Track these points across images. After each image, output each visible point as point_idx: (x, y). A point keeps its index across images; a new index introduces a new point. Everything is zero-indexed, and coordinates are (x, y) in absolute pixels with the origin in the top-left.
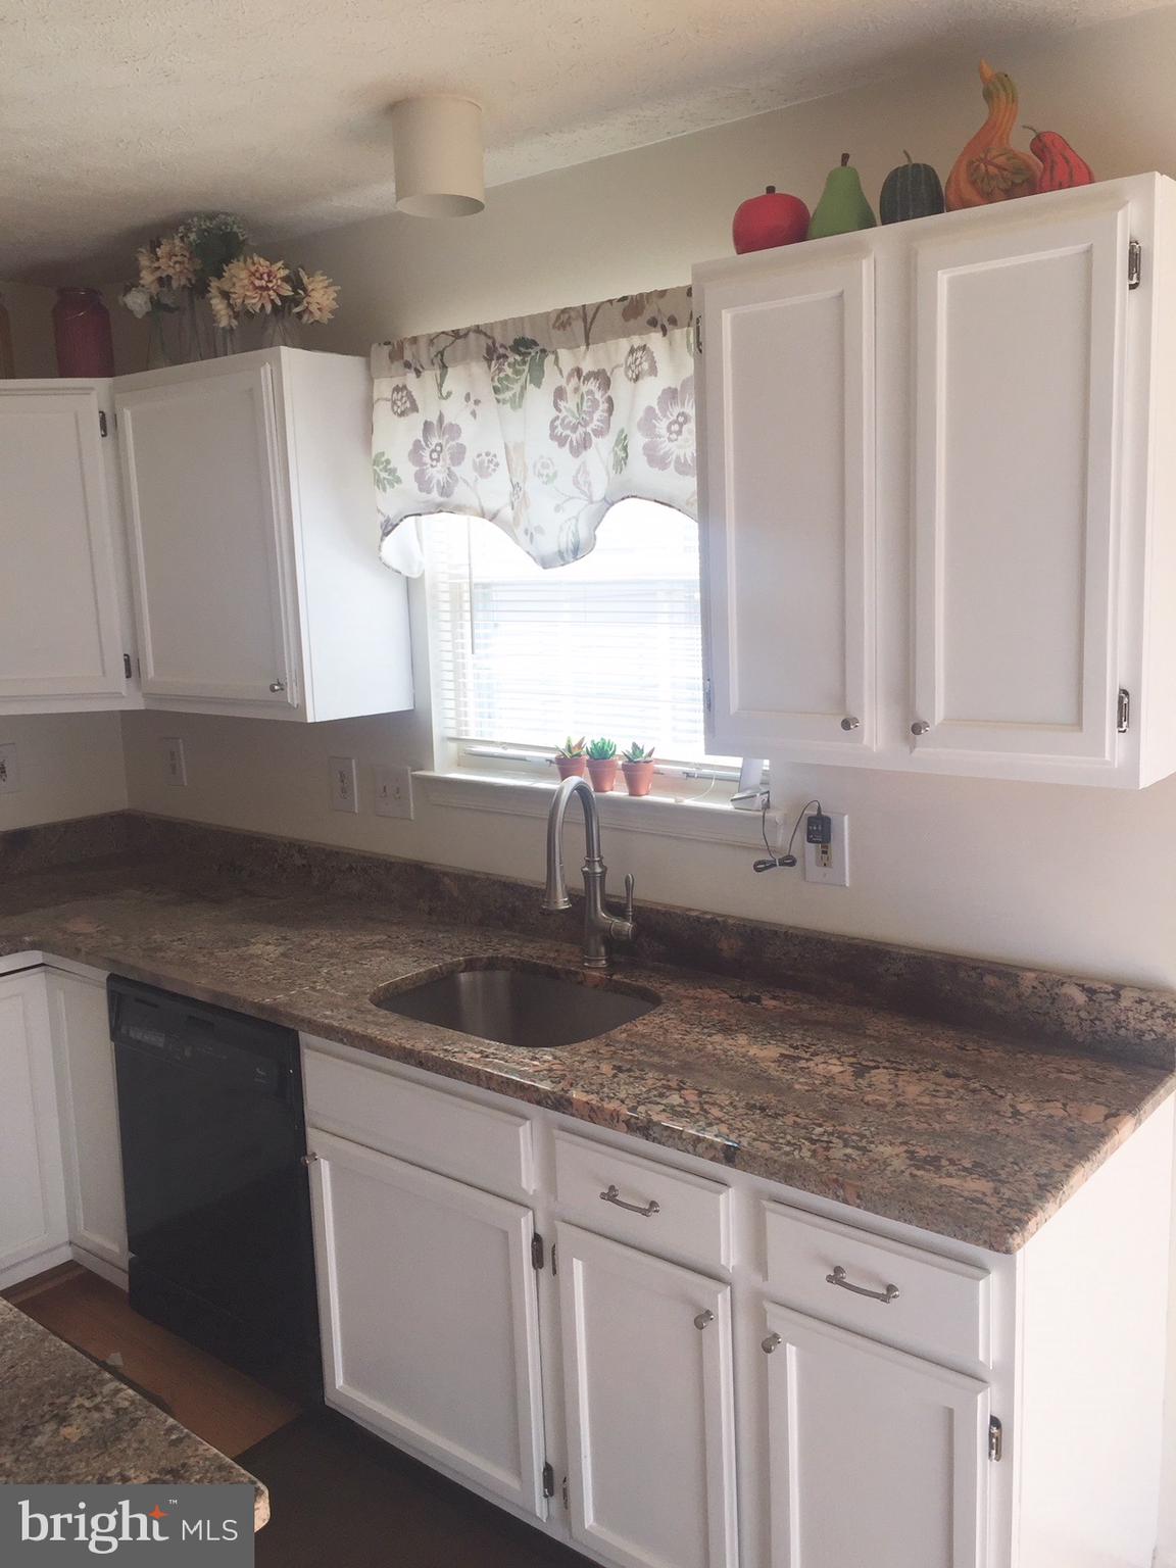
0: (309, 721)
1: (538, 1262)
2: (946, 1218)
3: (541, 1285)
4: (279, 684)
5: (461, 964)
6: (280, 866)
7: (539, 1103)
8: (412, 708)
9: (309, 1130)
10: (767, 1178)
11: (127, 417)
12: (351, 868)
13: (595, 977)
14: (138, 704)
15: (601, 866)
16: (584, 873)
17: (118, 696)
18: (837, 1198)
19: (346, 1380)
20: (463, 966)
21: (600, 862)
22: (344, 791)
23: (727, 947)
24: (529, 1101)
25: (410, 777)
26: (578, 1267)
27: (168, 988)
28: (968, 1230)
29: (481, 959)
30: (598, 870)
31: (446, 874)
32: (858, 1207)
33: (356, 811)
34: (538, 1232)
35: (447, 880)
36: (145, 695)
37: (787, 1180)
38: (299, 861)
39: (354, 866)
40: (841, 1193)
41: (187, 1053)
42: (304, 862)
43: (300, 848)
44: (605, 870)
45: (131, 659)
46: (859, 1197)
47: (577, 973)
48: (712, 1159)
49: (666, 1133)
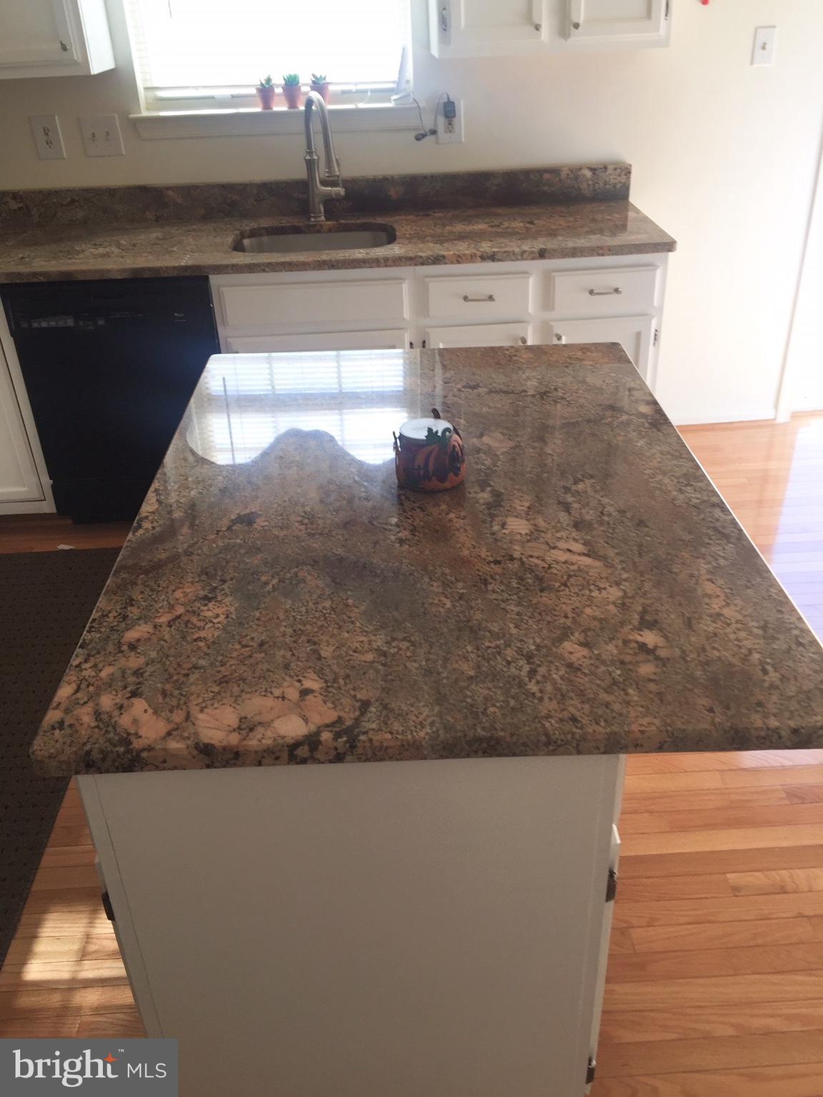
4: (63, 45)
8: (115, 66)
10: (563, 257)
16: (307, 161)
18: (598, 255)
22: (49, 142)
23: (394, 193)
24: (415, 265)
25: (118, 123)
34: (411, 341)
35: (168, 192)
37: (573, 255)
40: (601, 251)
46: (609, 250)
48: (531, 259)
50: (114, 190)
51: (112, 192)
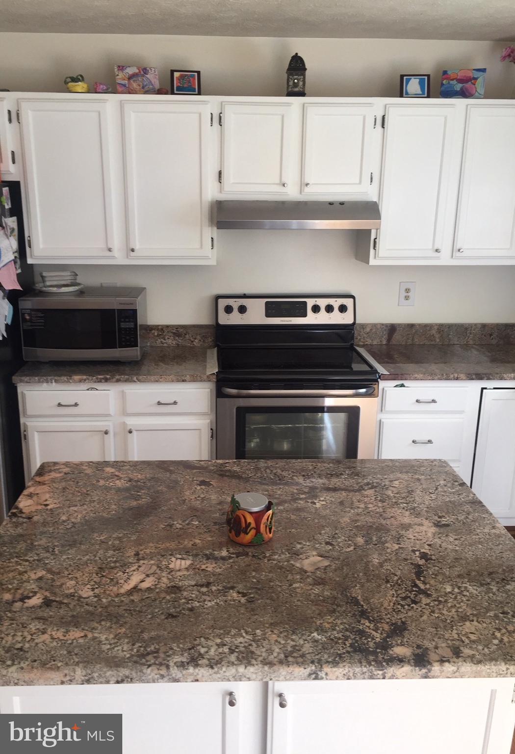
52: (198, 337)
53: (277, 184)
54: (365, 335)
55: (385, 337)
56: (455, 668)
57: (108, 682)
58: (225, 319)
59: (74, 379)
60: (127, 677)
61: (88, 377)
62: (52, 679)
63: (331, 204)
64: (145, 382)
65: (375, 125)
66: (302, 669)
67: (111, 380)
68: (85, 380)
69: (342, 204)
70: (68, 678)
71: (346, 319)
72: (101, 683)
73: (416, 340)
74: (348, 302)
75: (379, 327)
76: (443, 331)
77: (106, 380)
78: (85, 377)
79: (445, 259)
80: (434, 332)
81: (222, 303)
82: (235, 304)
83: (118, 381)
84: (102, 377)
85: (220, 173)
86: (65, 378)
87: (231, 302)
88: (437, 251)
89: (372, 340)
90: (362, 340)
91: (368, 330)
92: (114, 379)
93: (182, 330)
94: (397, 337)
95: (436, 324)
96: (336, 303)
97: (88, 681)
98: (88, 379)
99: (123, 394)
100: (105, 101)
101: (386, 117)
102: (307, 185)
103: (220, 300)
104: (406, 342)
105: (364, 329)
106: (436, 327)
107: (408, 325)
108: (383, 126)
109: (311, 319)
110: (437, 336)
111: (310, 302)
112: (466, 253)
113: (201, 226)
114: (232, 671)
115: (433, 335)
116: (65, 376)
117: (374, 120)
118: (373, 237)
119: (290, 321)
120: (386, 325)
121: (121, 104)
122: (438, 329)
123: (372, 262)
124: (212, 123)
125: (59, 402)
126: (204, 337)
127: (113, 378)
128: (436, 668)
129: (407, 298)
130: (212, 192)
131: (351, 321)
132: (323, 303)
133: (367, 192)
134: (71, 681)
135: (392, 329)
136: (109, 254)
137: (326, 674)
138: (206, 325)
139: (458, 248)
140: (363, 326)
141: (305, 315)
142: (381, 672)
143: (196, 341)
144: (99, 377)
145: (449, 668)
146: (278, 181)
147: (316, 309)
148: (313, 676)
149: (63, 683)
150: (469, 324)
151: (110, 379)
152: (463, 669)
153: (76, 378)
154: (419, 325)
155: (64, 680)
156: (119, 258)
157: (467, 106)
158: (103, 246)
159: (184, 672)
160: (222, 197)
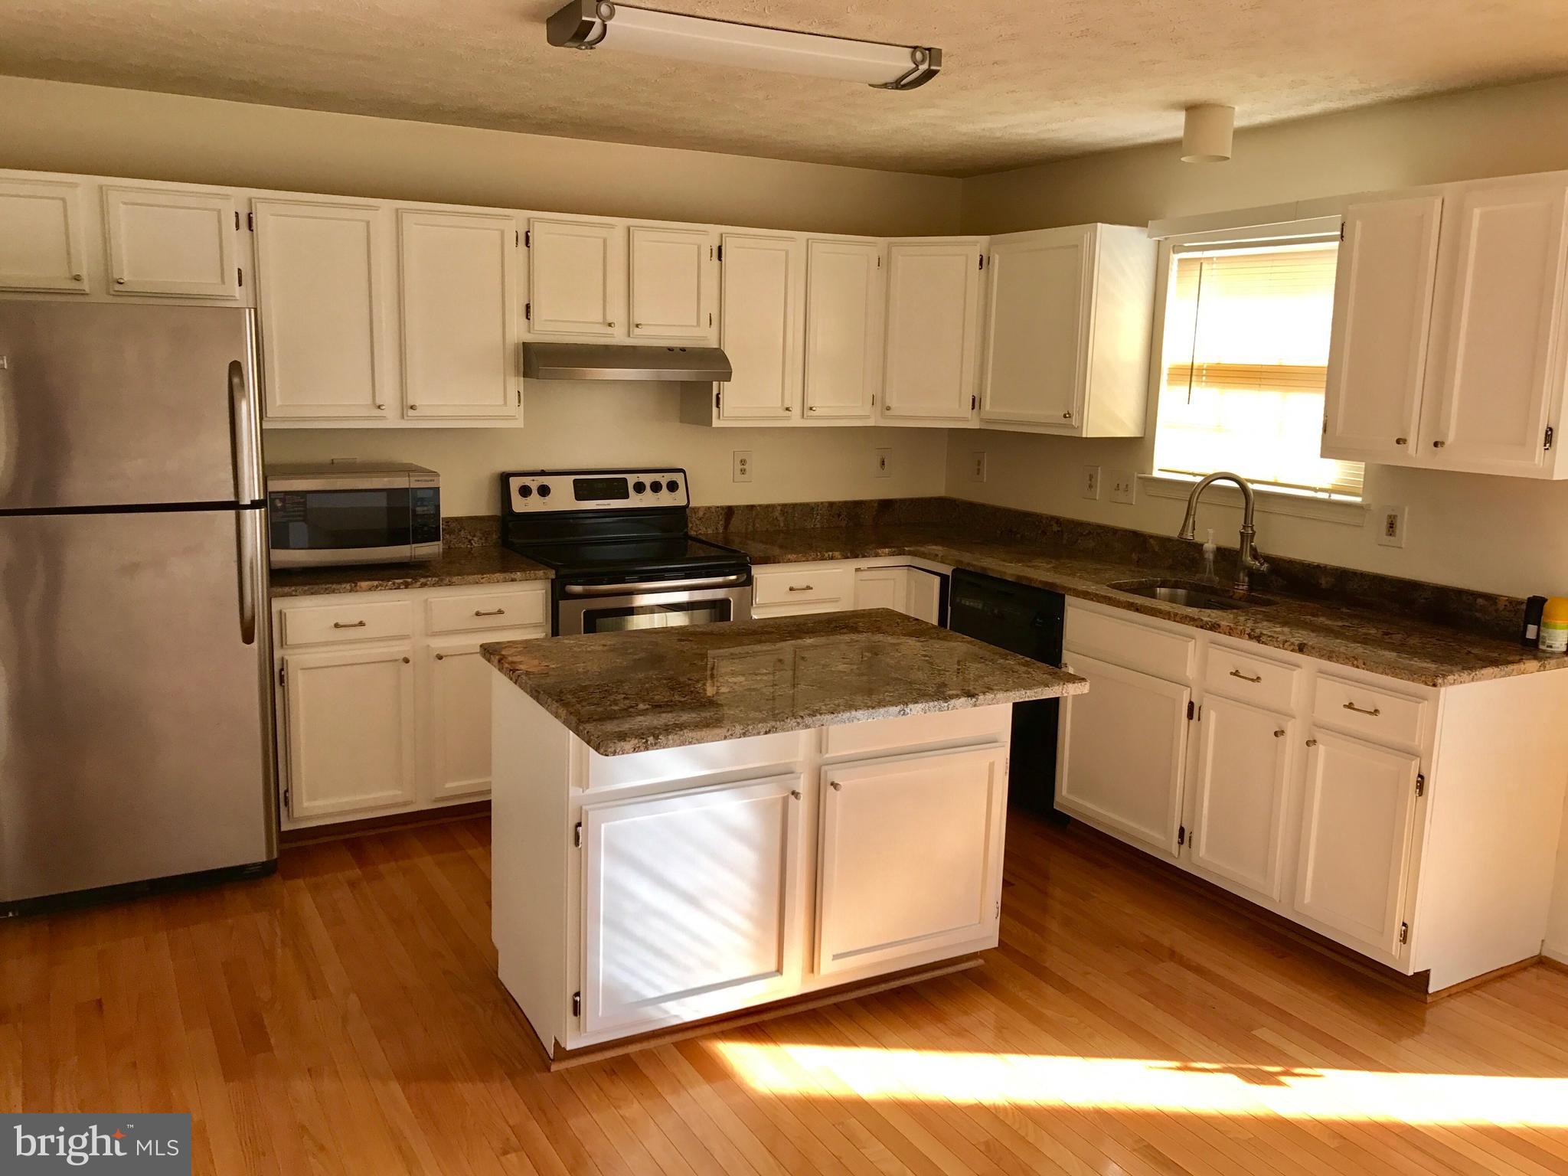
0: (1084, 436)
1: (1190, 716)
2: (1406, 672)
3: (1190, 728)
4: (1068, 414)
5: (1158, 582)
6: (1043, 531)
7: (1202, 627)
8: (1142, 436)
9: (1064, 651)
10: (1320, 658)
11: (996, 260)
12: (1090, 533)
13: (1239, 593)
14: (974, 424)
15: (1252, 530)
16: (1242, 533)
17: (965, 419)
18: (1353, 665)
19: (1068, 792)
20: (1159, 584)
21: (1252, 527)
22: (1091, 486)
23: (1324, 582)
24: (1197, 627)
25: (1135, 479)
26: (1213, 715)
27: (991, 575)
28: (1415, 676)
29: (1170, 581)
30: (1250, 532)
31: (1152, 537)
32: (1363, 669)
33: (1097, 498)
34: (1192, 700)
35: (1151, 540)
36: (982, 420)
37: (1330, 658)
38: (1055, 528)
39: (1092, 532)
40: (1355, 662)
41: (996, 611)
42: (1059, 529)
43: (1058, 521)
44: (1254, 534)
45: (976, 399)
46: (1364, 664)
47: (1228, 591)
48: (1291, 651)
49: (1269, 639)
50: (1116, 530)
51: (1114, 530)
52: (478, 534)
53: (601, 323)
54: (698, 522)
55: (721, 523)
56: (993, 696)
57: (759, 734)
58: (520, 505)
59: (361, 587)
60: (773, 727)
61: (380, 582)
62: (718, 735)
63: (670, 349)
64: (461, 585)
65: (711, 257)
66: (895, 708)
67: (414, 585)
68: (377, 587)
69: (683, 350)
70: (730, 732)
71: (677, 499)
72: (754, 735)
73: (757, 525)
74: (678, 478)
75: (713, 510)
76: (787, 512)
77: (407, 586)
78: (375, 583)
79: (795, 421)
80: (777, 514)
81: (515, 483)
82: (534, 483)
83: (423, 585)
84: (401, 581)
85: (528, 307)
86: (348, 586)
87: (527, 481)
88: (787, 409)
89: (706, 528)
90: (694, 529)
91: (701, 514)
92: (419, 583)
93: (454, 525)
94: (736, 522)
95: (779, 505)
96: (664, 479)
97: (744, 735)
98: (381, 585)
99: (427, 605)
100: (377, 208)
101: (723, 248)
102: (637, 326)
103: (512, 480)
104: (747, 529)
105: (695, 513)
106: (779, 508)
107: (748, 506)
108: (720, 258)
109: (634, 501)
110: (781, 519)
111: (632, 479)
112: (818, 412)
113: (505, 376)
114: (847, 715)
115: (776, 518)
116: (347, 582)
117: (710, 251)
118: (715, 392)
119: (609, 505)
120: (722, 508)
121: (398, 214)
122: (781, 510)
123: (716, 423)
124: (517, 244)
125: (335, 622)
126: (486, 535)
127: (416, 582)
128: (981, 697)
129: (743, 471)
130: (518, 332)
131: (684, 503)
132: (647, 479)
133: (705, 337)
134: (732, 735)
135: (729, 512)
136: (377, 413)
137: (911, 710)
138: (489, 516)
139: (809, 406)
140: (696, 510)
141: (625, 495)
142: (946, 704)
143: (475, 539)
144: (397, 581)
145: (990, 696)
146: (601, 321)
147: (639, 488)
148: (902, 713)
149: (725, 738)
150: (815, 503)
151: (412, 583)
152: (998, 696)
153: (364, 584)
154: (760, 506)
155: (727, 735)
156: (392, 420)
157: (808, 240)
158: (369, 401)
159: (814, 718)
160: (530, 338)
